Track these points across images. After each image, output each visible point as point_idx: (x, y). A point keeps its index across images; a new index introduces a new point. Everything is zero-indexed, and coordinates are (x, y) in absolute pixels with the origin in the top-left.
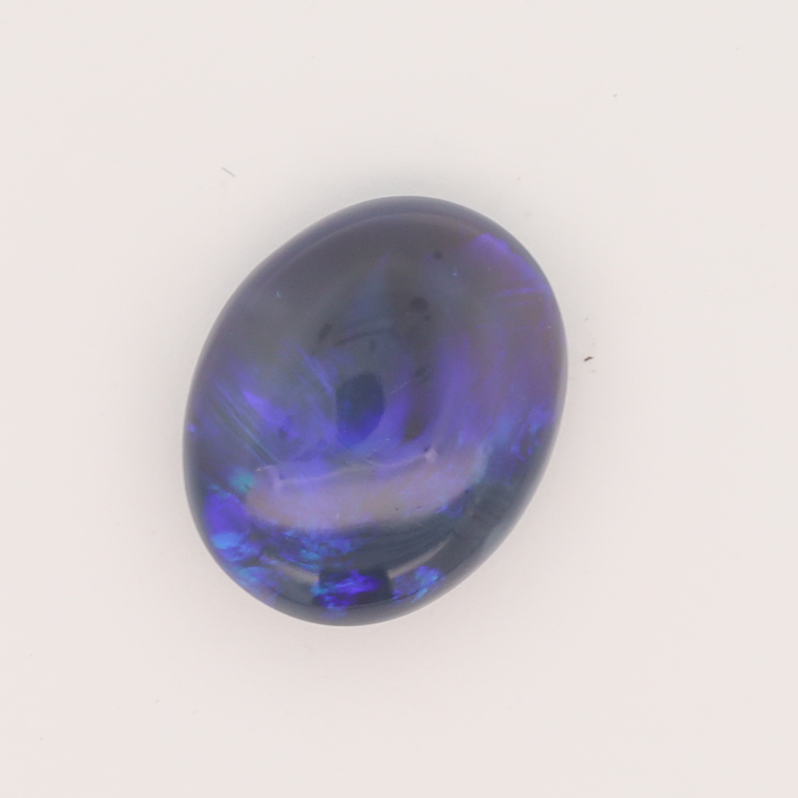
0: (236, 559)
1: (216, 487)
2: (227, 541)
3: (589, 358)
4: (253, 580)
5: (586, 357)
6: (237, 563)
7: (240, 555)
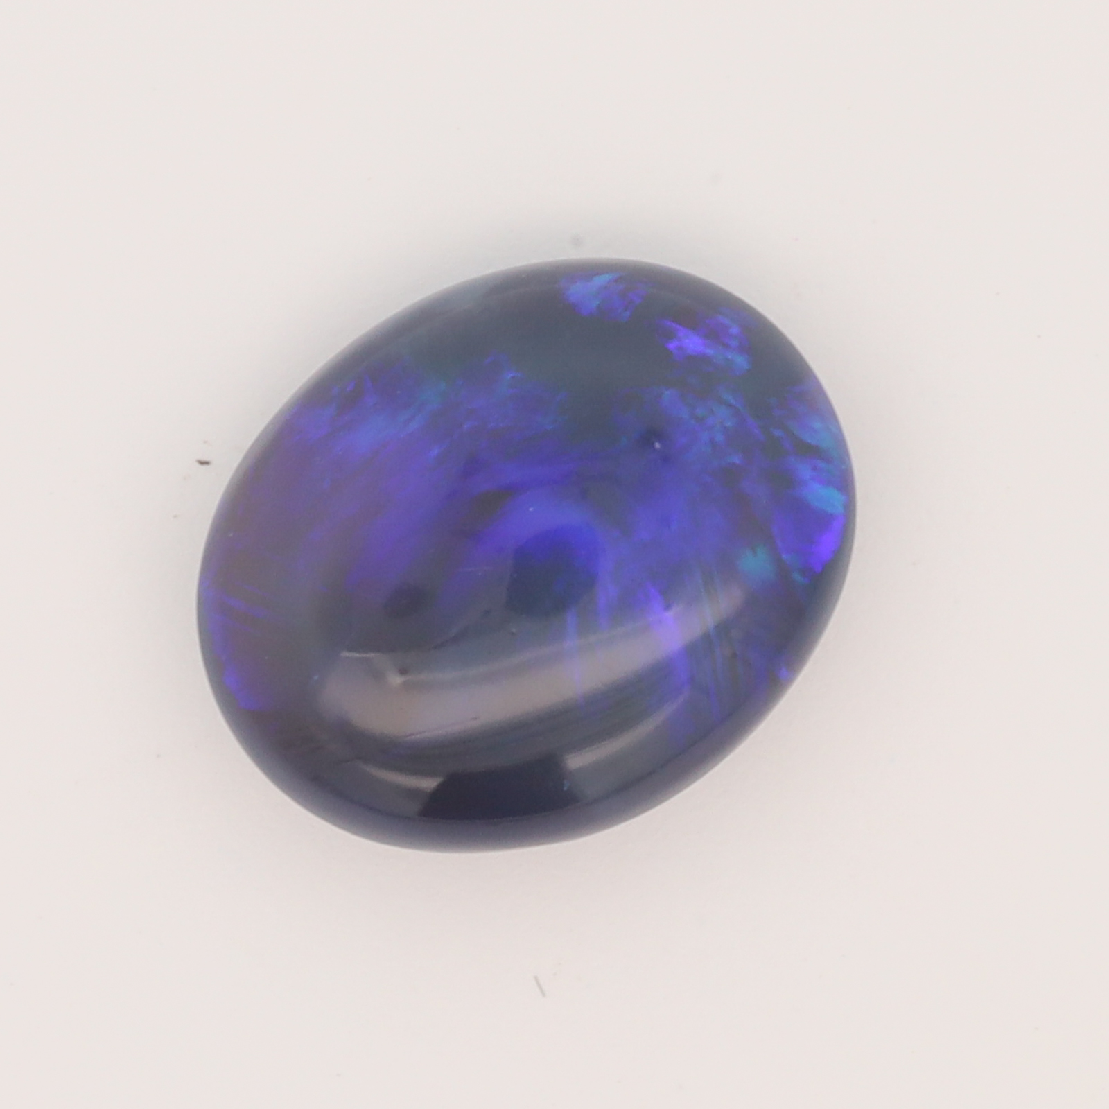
0: (822, 465)
1: (797, 577)
2: (822, 496)
3: (202, 463)
4: (817, 425)
5: (205, 467)
6: (828, 460)
7: (815, 468)
